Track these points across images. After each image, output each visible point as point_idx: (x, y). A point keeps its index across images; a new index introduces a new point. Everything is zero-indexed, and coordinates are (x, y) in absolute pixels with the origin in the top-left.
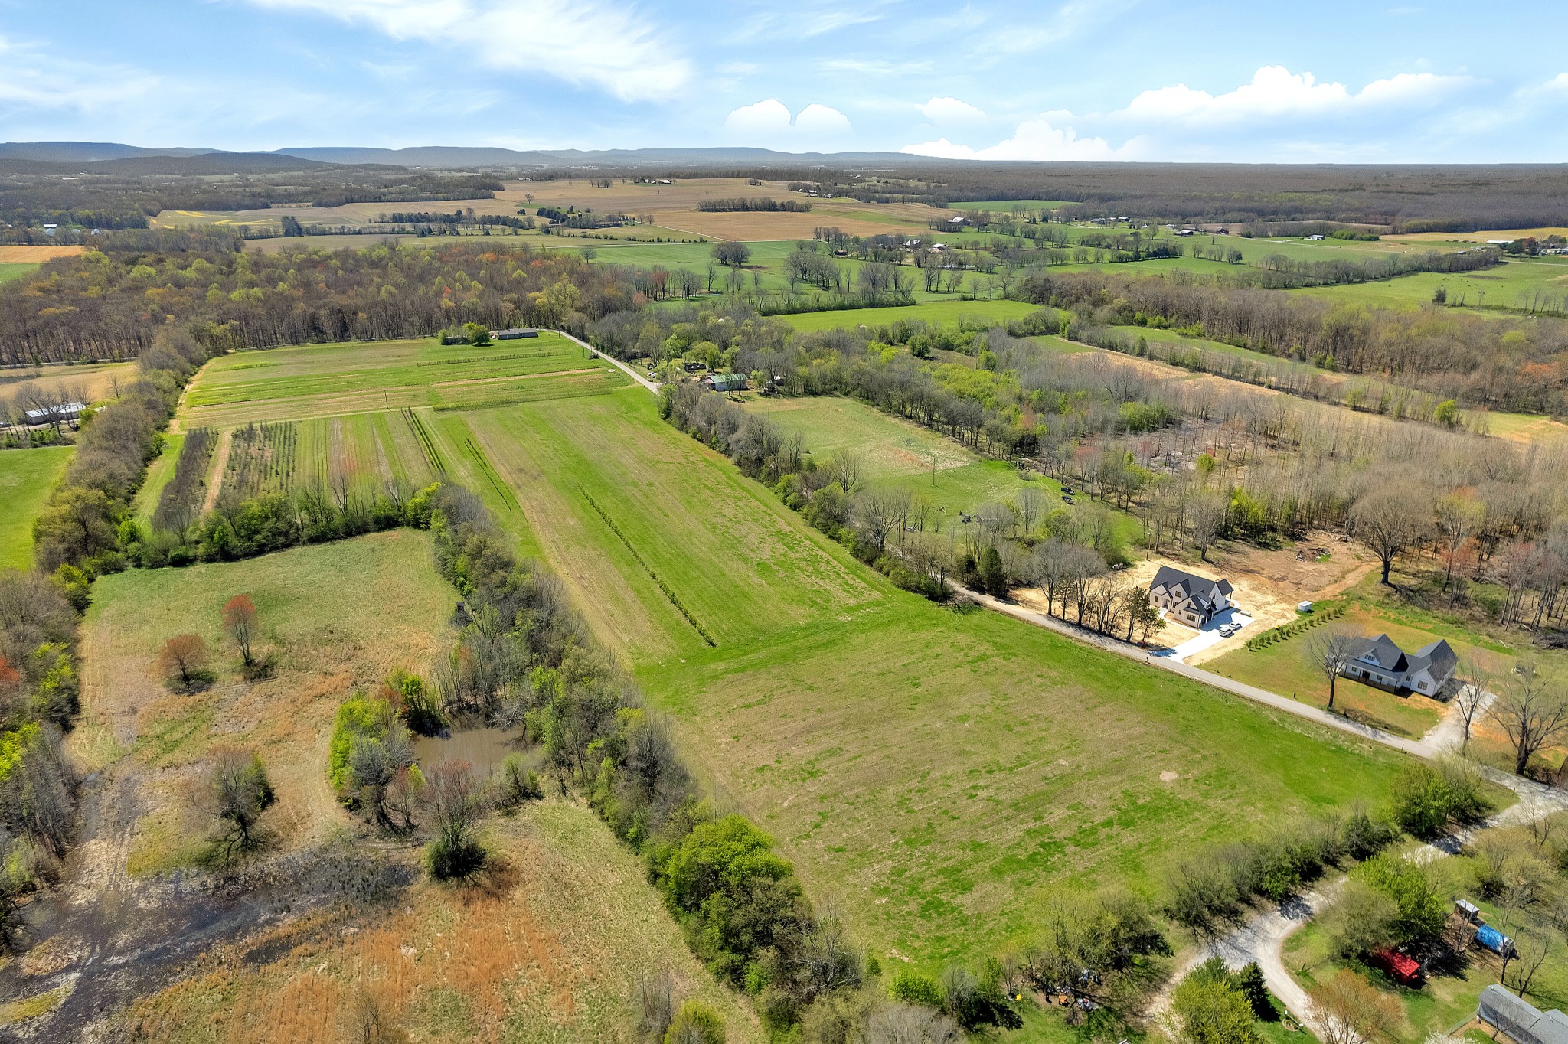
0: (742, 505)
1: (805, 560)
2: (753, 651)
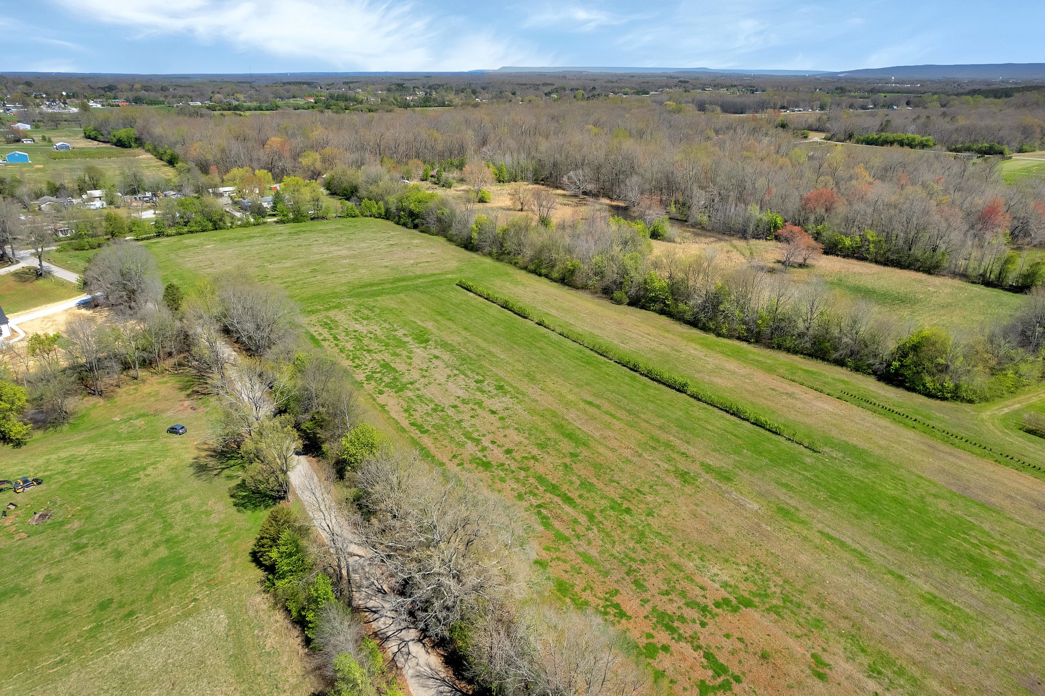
0: (470, 445)
1: (369, 351)
2: (425, 282)
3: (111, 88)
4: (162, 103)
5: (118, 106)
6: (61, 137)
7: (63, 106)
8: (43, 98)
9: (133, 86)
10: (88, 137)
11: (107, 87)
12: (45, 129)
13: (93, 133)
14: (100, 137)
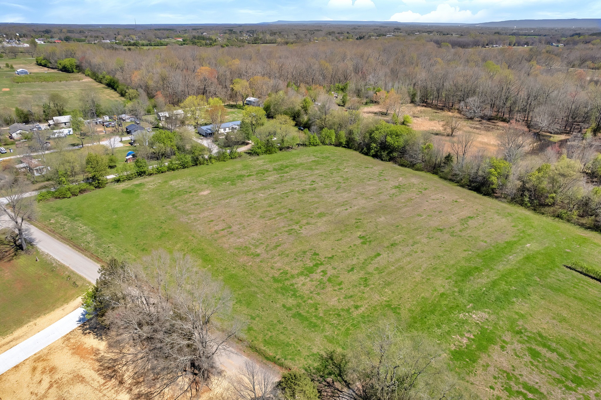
3: (47, 32)
4: (84, 41)
5: (55, 42)
6: (20, 64)
7: (18, 42)
8: (4, 37)
9: (61, 30)
10: (40, 65)
11: (45, 31)
12: (7, 58)
13: (43, 61)
14: (49, 65)
